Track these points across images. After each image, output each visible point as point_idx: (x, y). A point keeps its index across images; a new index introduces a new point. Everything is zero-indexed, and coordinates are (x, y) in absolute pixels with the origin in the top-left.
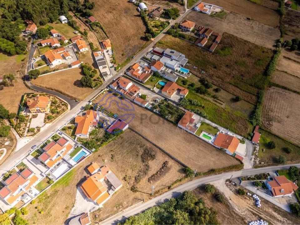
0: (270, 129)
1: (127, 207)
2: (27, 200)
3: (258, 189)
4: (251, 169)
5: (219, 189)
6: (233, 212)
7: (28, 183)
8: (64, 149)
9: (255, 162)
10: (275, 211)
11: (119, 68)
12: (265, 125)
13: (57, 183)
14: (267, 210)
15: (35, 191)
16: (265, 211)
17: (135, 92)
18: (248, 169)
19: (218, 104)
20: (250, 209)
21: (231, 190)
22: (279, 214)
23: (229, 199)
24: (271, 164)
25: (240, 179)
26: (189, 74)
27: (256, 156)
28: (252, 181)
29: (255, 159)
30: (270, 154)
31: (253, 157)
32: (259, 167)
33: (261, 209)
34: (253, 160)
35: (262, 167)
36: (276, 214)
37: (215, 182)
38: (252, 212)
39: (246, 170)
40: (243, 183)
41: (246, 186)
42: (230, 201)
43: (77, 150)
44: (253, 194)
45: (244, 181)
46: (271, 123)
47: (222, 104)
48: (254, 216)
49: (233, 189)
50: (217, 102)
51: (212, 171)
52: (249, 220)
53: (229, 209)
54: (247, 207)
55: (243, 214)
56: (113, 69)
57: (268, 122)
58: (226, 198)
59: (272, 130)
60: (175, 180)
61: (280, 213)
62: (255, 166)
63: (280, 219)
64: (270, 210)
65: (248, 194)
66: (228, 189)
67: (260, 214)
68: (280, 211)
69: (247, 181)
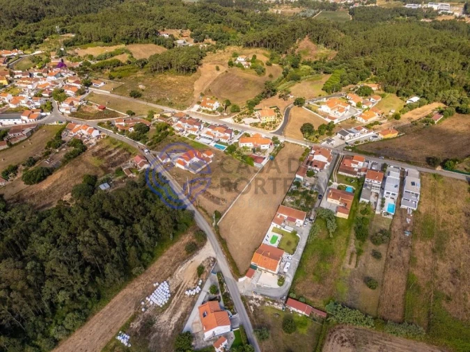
0: (332, 340)
1: (177, 180)
2: (180, 133)
3: (208, 293)
4: (239, 291)
5: (203, 249)
6: (178, 265)
7: (191, 127)
8: (222, 135)
9: (252, 298)
10: (182, 315)
11: (350, 150)
12: (337, 333)
13: (195, 142)
14: (183, 304)
15: (186, 135)
16: (181, 302)
17: (316, 166)
18: (237, 287)
19: (348, 258)
20: (183, 284)
21: (203, 262)
22: (179, 320)
23: (192, 260)
24: (256, 324)
25: (220, 274)
26: (388, 214)
27: (263, 303)
28: (219, 288)
29: (257, 299)
30: (272, 325)
31: (260, 298)
32: (245, 304)
33: (184, 297)
34: (255, 296)
35: (246, 308)
36: (178, 315)
37: (211, 246)
38: (179, 286)
39: (236, 285)
40: (215, 276)
41: (211, 280)
42: (189, 262)
43: (226, 144)
44: (201, 287)
45: (217, 277)
46: (347, 344)
47: (350, 264)
48: (175, 288)
49: (204, 265)
50: (351, 257)
51: (223, 242)
52: (170, 282)
53: (180, 261)
54: (184, 281)
55: (177, 276)
56: (346, 145)
57: (345, 338)
58: (193, 257)
59: (331, 343)
60: (206, 209)
61: (181, 322)
62: (244, 299)
63: (173, 319)
64: (182, 309)
65: (201, 281)
66: (203, 259)
67: (178, 295)
68: (183, 322)
69: (217, 281)
